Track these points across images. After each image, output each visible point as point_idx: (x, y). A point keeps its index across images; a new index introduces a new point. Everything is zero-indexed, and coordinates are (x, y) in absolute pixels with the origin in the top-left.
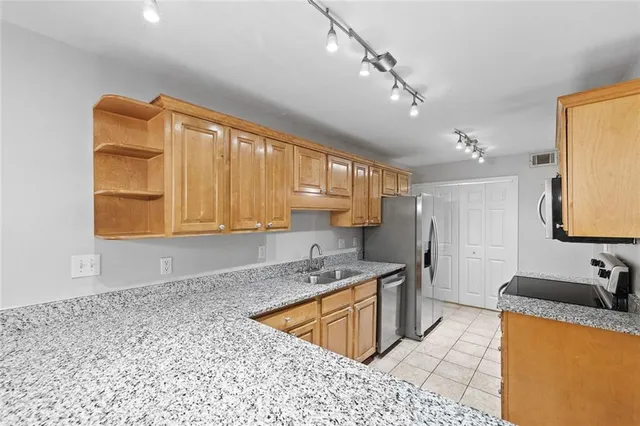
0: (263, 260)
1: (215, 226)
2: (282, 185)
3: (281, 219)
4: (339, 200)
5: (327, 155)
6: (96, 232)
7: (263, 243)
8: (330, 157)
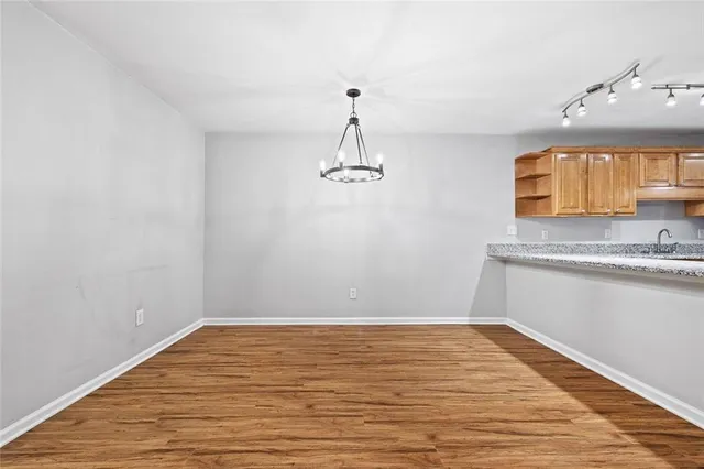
0: (609, 239)
1: (579, 211)
2: (629, 184)
3: (627, 207)
4: (694, 191)
5: (677, 154)
6: (516, 216)
7: (608, 227)
8: (681, 156)
